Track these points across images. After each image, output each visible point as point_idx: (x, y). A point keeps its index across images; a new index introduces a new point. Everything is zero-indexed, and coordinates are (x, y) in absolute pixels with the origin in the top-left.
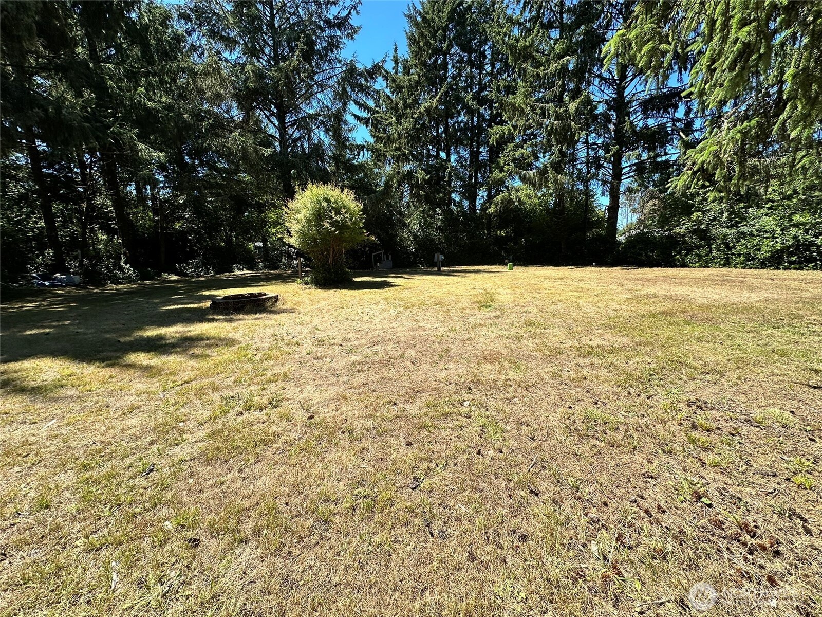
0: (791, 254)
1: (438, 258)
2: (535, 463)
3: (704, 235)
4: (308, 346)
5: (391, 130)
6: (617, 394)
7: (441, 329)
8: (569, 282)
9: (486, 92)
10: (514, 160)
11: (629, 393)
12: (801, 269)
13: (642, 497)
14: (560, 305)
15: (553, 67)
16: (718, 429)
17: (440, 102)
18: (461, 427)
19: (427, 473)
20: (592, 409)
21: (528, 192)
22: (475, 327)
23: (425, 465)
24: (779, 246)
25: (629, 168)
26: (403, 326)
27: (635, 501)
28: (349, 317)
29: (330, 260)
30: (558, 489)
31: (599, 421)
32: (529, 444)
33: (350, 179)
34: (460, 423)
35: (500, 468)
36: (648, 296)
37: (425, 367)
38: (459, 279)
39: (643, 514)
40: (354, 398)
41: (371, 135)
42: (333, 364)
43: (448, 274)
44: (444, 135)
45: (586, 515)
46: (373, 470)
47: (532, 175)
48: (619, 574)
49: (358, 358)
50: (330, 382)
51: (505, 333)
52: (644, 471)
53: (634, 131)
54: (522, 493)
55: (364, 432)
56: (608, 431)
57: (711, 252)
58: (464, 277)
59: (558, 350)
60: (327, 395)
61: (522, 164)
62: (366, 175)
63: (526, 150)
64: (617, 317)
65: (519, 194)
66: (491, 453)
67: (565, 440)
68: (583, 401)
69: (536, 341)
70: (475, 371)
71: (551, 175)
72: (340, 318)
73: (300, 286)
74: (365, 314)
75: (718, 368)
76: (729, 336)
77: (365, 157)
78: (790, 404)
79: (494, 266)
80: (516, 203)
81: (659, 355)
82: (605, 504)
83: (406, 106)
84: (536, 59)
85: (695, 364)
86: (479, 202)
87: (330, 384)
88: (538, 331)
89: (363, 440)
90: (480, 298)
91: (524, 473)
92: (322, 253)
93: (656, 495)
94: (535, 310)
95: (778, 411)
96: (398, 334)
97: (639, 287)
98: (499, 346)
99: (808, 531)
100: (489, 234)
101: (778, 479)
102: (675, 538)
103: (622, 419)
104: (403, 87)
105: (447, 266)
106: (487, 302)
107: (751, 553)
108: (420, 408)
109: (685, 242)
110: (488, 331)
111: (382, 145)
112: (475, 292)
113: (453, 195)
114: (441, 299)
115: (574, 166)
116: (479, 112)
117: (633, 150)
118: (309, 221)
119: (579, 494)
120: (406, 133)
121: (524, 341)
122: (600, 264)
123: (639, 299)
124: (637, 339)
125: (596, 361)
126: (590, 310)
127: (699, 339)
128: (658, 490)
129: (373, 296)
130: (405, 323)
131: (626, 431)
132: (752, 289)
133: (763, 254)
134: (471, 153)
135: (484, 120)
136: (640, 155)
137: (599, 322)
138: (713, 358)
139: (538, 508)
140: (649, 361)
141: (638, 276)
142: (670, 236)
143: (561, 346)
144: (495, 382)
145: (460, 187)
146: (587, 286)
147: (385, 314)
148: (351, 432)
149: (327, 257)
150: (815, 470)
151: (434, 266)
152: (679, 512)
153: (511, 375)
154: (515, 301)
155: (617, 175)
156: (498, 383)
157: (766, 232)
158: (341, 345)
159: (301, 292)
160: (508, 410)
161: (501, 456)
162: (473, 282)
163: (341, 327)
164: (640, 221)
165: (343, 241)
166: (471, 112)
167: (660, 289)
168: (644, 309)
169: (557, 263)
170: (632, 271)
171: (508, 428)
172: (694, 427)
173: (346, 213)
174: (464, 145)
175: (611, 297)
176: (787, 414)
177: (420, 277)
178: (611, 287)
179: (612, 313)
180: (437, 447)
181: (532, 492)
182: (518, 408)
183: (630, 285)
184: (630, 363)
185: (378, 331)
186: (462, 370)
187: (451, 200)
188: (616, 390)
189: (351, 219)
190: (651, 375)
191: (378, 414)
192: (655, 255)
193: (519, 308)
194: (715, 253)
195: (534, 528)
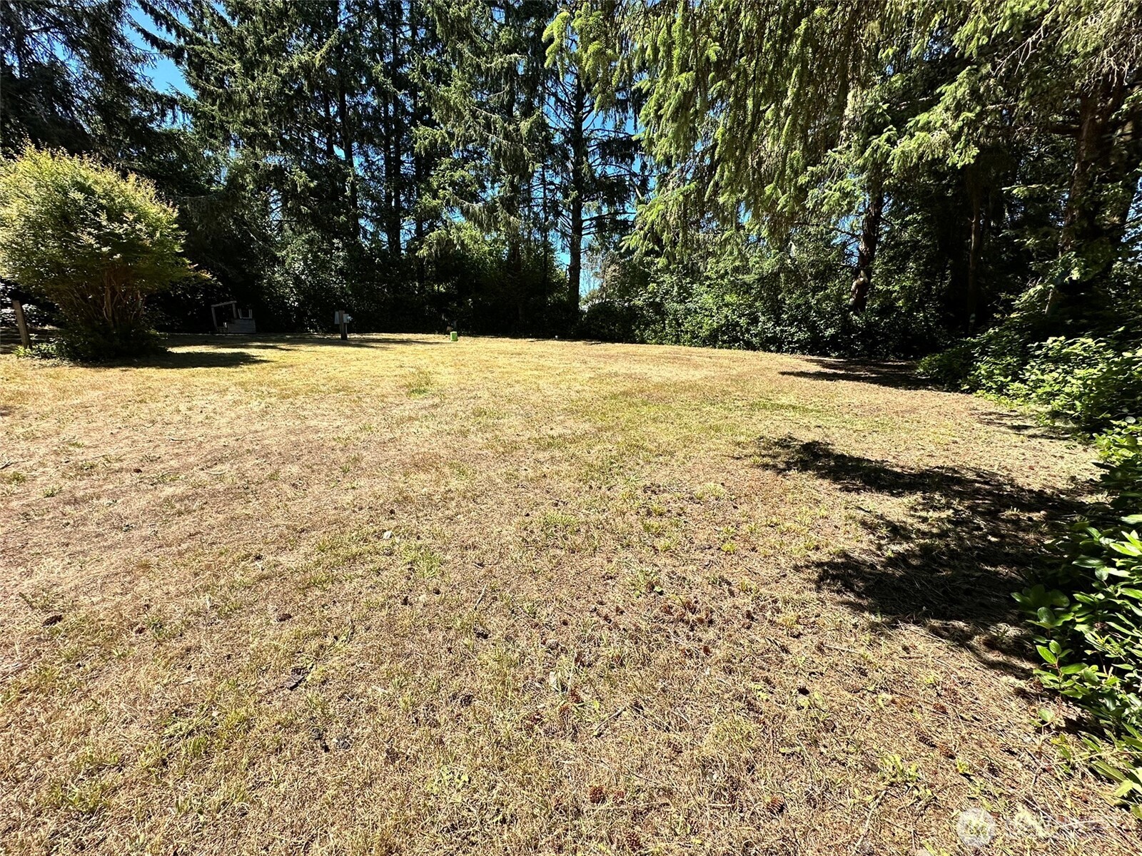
0: (724, 333)
1: (341, 318)
2: (484, 596)
3: (658, 308)
4: (49, 478)
5: (233, 84)
6: (578, 491)
7: (346, 429)
8: (528, 358)
9: (406, 70)
10: (453, 184)
11: (591, 487)
12: (730, 348)
13: (601, 603)
14: (517, 387)
15: (498, 62)
16: (669, 511)
17: (327, 58)
18: (378, 572)
19: (318, 655)
20: (552, 512)
21: (474, 233)
22: (401, 422)
23: (314, 644)
24: (715, 325)
25: (589, 222)
26: (276, 427)
27: (595, 609)
28: (159, 418)
29: (107, 310)
30: (512, 621)
31: (560, 526)
32: (476, 572)
33: (145, 158)
34: (376, 565)
35: (437, 614)
36: (610, 375)
37: (316, 489)
38: (378, 352)
39: (602, 622)
40: (168, 563)
41: (189, 82)
42: (118, 509)
43: (360, 344)
44: (338, 120)
45: (544, 643)
46: (209, 680)
47: (477, 209)
48: (578, 700)
49: (180, 490)
50: (109, 542)
51: (446, 427)
52: (604, 573)
53: (593, 177)
54: (467, 641)
55: (192, 619)
56: (569, 535)
57: (664, 328)
58: (386, 349)
59: (514, 445)
60: (102, 570)
61: (464, 192)
62: (183, 157)
63: (467, 173)
64: (580, 400)
65: (461, 234)
66: (423, 598)
67: (521, 558)
68: (543, 504)
69: (488, 435)
70: (401, 485)
71: (501, 214)
72: (135, 420)
73: (28, 362)
74: (197, 411)
75: (669, 449)
76: (678, 414)
77: (178, 122)
78: (721, 477)
79: (432, 336)
80: (458, 247)
81: (619, 440)
82: (565, 623)
83: (263, 50)
84: (475, 43)
85: (651, 447)
86: (404, 237)
87: (110, 547)
88: (490, 421)
89: (188, 634)
90: (410, 380)
91: (468, 613)
92: (84, 297)
93: (615, 596)
94: (487, 395)
95: (713, 484)
96: (266, 442)
97: (602, 365)
98: (437, 446)
99: (732, 593)
100: (422, 287)
101: (712, 551)
102: (631, 637)
103: (583, 519)
104: (253, 12)
105: (358, 333)
106: (421, 385)
107: (692, 630)
108: (306, 556)
109: (643, 315)
110: (421, 427)
111: (216, 108)
112: (402, 372)
113: (362, 222)
114: (347, 382)
115: (530, 208)
116: (396, 98)
117: (593, 200)
118: (35, 226)
119: (536, 620)
120: (265, 97)
121: (472, 437)
122: (563, 337)
123: (601, 378)
124: (599, 424)
125: (557, 453)
126: (551, 392)
127: (655, 420)
128: (617, 590)
129: (215, 380)
130: (281, 423)
131: (587, 532)
132: (696, 367)
133: (704, 333)
134: (388, 160)
135: (405, 112)
136: (599, 208)
137: (561, 407)
138: (665, 439)
139: (487, 655)
140: (610, 448)
141: (600, 352)
142: (630, 308)
143: (518, 439)
144: (429, 496)
145: (373, 210)
146: (549, 364)
147: (241, 409)
148: (159, 626)
149: (97, 304)
150: (737, 535)
151: (336, 331)
152: (635, 609)
153: (454, 483)
154: (459, 383)
155: (578, 228)
156: (434, 498)
157: (706, 310)
158: (138, 471)
159: (30, 373)
160: (448, 533)
161: (437, 598)
162: (400, 357)
163: (138, 436)
164: (603, 289)
165: (136, 276)
166: (381, 93)
167: (621, 367)
168: (606, 390)
169: (515, 335)
170: (595, 346)
171: (448, 557)
172: (649, 514)
173: (137, 220)
174: (375, 145)
175: (574, 376)
176: (719, 486)
177: (310, 349)
178: (574, 364)
179: (574, 396)
180: (338, 610)
181: (479, 635)
182: (463, 528)
183: (593, 363)
184: (592, 452)
185: (224, 439)
186: (381, 487)
187: (357, 228)
188: (577, 485)
189: (151, 235)
190: (612, 463)
191: (222, 582)
192: (616, 328)
193: (465, 392)
194: (668, 330)
195: (482, 682)
